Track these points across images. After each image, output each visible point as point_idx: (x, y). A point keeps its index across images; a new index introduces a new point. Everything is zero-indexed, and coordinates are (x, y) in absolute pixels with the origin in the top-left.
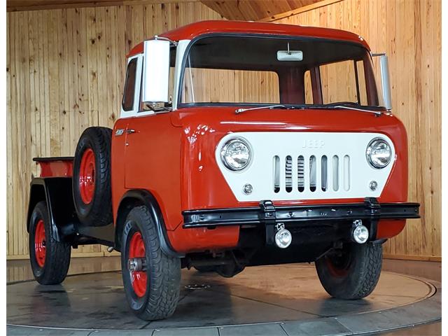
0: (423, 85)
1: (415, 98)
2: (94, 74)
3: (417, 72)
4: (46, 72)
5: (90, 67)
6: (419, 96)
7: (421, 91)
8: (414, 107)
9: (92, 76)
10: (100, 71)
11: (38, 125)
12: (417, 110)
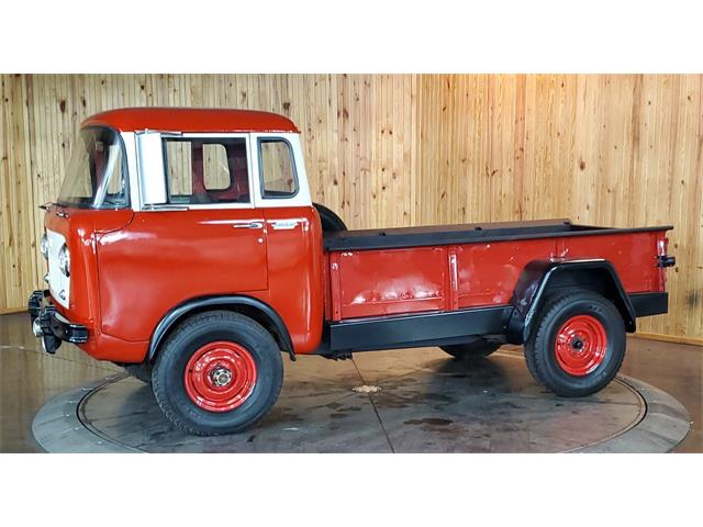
0: (642, 126)
1: (631, 141)
2: (244, 95)
3: (636, 108)
4: (188, 91)
5: (239, 85)
6: (636, 139)
7: (639, 132)
8: (630, 153)
9: (241, 97)
10: (250, 92)
11: (179, 155)
12: (632, 157)
